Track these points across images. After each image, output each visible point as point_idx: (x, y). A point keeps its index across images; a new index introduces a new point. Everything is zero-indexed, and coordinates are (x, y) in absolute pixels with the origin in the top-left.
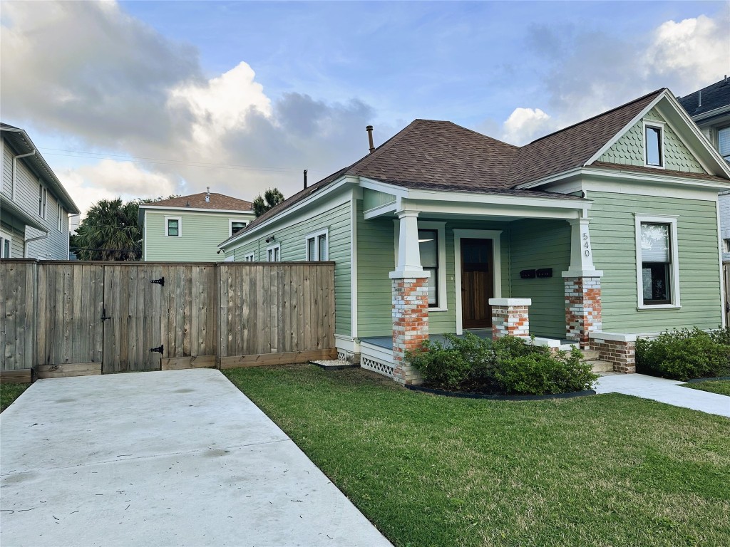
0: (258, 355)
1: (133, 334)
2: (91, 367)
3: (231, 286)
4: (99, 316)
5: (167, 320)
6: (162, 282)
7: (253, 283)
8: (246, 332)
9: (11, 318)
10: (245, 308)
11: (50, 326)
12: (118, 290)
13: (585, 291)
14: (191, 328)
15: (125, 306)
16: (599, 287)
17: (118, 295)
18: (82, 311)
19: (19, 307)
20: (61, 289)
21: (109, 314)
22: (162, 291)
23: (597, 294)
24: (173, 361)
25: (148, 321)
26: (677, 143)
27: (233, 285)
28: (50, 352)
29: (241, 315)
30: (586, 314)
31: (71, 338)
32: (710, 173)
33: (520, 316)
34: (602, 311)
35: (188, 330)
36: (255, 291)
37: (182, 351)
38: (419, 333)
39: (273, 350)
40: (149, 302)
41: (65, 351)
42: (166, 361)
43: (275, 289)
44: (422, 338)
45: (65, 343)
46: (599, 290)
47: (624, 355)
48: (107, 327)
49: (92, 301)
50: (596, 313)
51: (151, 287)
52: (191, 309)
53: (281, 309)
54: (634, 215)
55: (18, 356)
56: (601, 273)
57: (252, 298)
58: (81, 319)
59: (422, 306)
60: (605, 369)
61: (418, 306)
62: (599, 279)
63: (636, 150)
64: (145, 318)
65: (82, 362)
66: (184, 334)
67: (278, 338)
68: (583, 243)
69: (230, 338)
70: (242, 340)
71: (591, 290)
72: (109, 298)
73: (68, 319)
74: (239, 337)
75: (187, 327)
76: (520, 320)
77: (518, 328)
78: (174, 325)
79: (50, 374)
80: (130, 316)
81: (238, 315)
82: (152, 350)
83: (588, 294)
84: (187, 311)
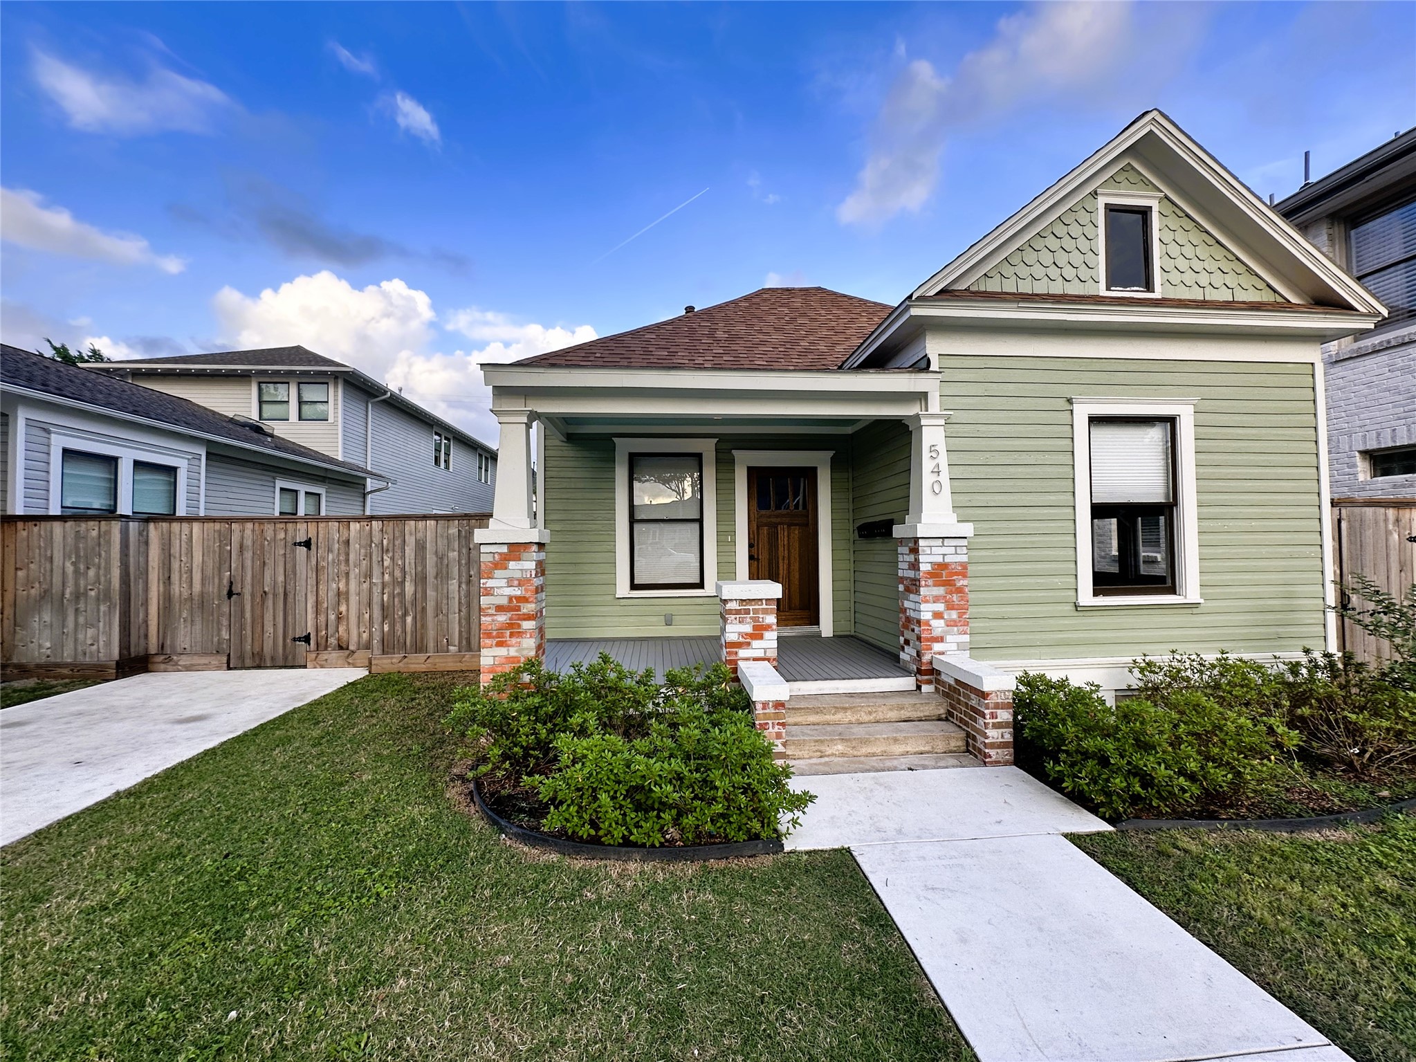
0: (428, 655)
1: (268, 616)
2: (214, 661)
3: (388, 550)
4: (225, 592)
5: (315, 598)
6: (307, 544)
7: (421, 547)
8: (409, 619)
9: (93, 593)
10: (407, 584)
11: (164, 603)
12: (248, 555)
13: (924, 567)
14: (348, 610)
15: (258, 579)
16: (964, 559)
17: (248, 563)
18: (203, 584)
19: (102, 579)
20: (177, 555)
21: (236, 589)
22: (308, 557)
23: (957, 574)
24: (324, 655)
25: (290, 599)
26: (1195, 237)
27: (391, 549)
28: (164, 638)
29: (403, 594)
30: (926, 616)
31: (189, 619)
32: (1294, 299)
33: (755, 620)
34: (971, 610)
35: (344, 613)
36: (424, 559)
37: (336, 642)
38: (513, 652)
39: (451, 648)
40: (290, 572)
41: (184, 636)
42: (314, 655)
43: (454, 555)
44: (519, 662)
45: (182, 626)
46: (964, 566)
47: (981, 721)
48: (235, 606)
49: (216, 572)
50: (954, 615)
51: (294, 552)
52: (347, 584)
53: (464, 586)
54: (1070, 401)
55: (101, 643)
56: (968, 529)
57: (419, 569)
58: (202, 594)
59: (519, 599)
60: (941, 746)
61: (510, 598)
62: (964, 542)
63: (1077, 259)
64: (285, 594)
65: (205, 653)
66: (339, 618)
67: (460, 632)
68: (927, 465)
69: (386, 628)
70: (404, 631)
71: (943, 566)
72: (237, 568)
73: (186, 594)
74: (398, 627)
75: (343, 608)
76: (755, 628)
77: (749, 644)
78: (325, 605)
79: (162, 666)
80: (265, 592)
81: (398, 594)
82: (295, 639)
83: (931, 575)
84: (342, 586)
